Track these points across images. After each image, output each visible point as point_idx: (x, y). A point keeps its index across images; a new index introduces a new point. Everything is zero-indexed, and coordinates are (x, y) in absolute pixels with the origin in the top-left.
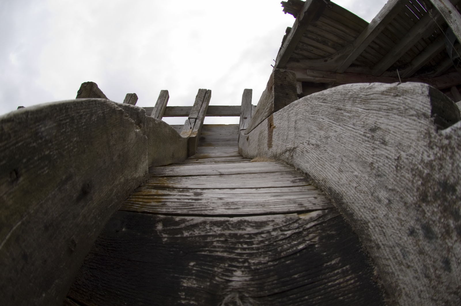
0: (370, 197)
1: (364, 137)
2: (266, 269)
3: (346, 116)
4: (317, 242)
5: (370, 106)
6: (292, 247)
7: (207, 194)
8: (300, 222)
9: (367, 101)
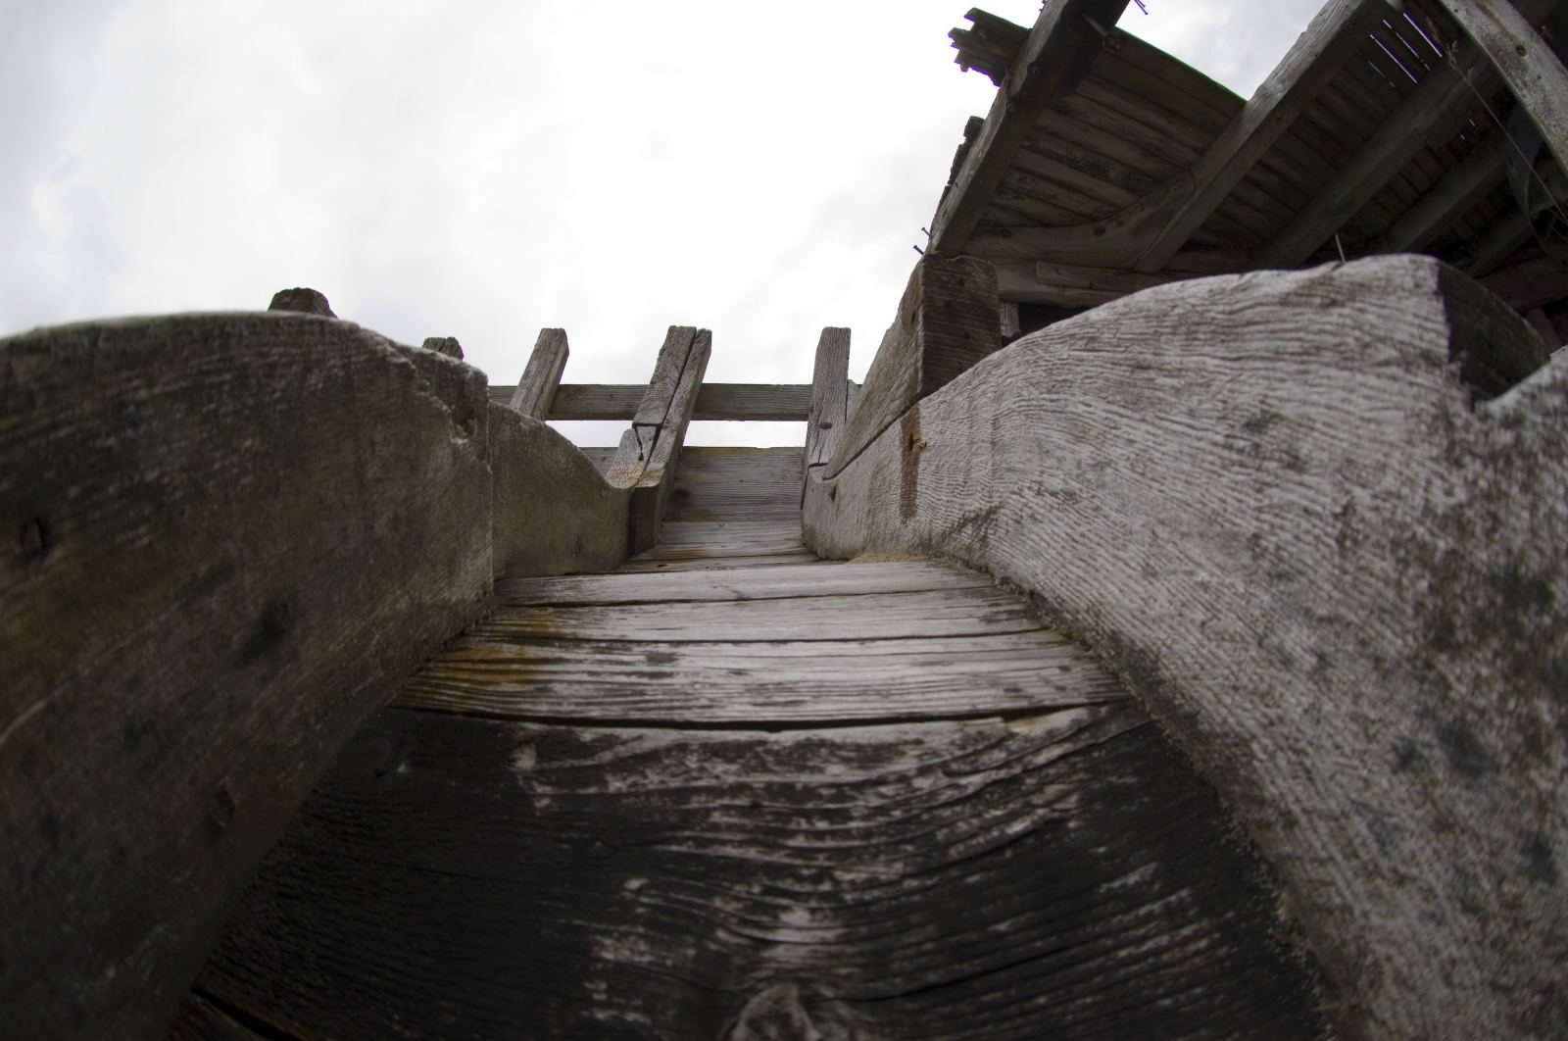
0: (1253, 653)
1: (1226, 453)
2: (894, 903)
3: (1167, 388)
4: (1074, 812)
5: (1245, 345)
6: (985, 828)
7: (693, 659)
8: (1013, 745)
9: (1235, 330)
